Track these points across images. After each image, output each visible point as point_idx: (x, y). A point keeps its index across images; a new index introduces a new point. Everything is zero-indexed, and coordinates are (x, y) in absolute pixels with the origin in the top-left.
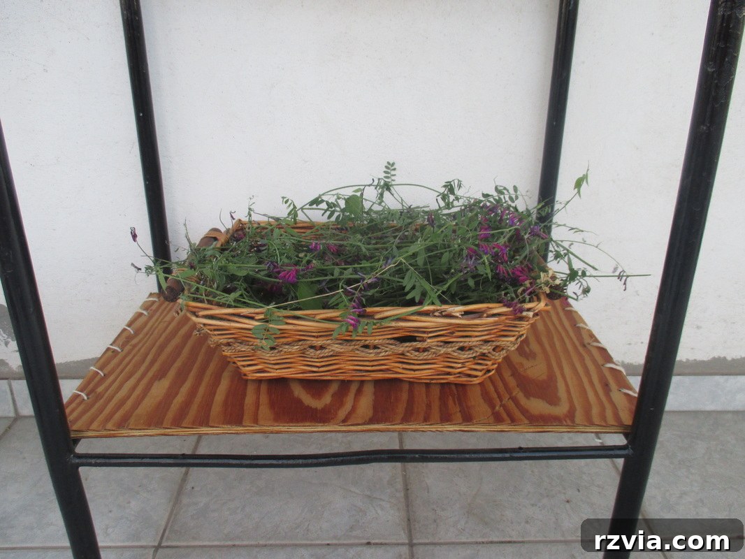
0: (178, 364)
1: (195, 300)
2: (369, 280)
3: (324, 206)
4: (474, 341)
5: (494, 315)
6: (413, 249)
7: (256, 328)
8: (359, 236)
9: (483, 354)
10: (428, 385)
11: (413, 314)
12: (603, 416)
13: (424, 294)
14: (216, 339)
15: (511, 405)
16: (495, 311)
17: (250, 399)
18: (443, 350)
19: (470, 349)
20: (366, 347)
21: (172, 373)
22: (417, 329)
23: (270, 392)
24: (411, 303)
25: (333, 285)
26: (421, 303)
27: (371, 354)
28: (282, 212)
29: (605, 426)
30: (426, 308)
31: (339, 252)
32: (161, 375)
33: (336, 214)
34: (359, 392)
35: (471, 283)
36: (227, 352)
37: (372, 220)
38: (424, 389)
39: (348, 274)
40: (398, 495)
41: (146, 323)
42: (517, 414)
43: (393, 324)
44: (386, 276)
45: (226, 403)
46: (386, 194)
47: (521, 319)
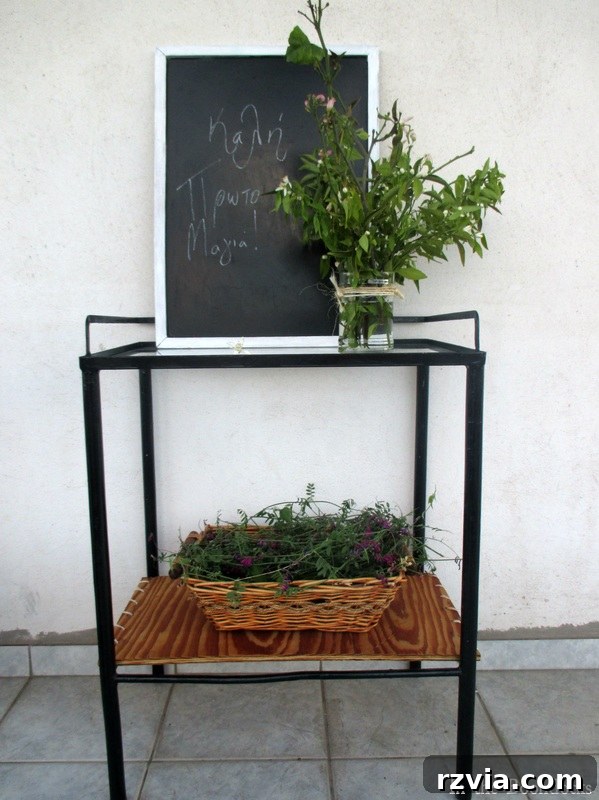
0: (172, 622)
1: (191, 576)
2: (295, 563)
3: (266, 515)
4: (359, 602)
5: (371, 585)
6: (323, 544)
7: (229, 593)
8: (289, 537)
9: (367, 611)
10: (334, 633)
11: (321, 584)
12: (444, 650)
13: (328, 572)
14: (203, 601)
15: (386, 644)
16: (371, 582)
17: (222, 642)
18: (341, 608)
19: (359, 607)
20: (295, 606)
21: (169, 627)
22: (325, 594)
23: (234, 639)
24: (321, 578)
25: (274, 567)
26: (326, 578)
27: (297, 612)
28: (238, 520)
29: (444, 656)
30: (330, 580)
31: (277, 547)
32: (162, 628)
33: (275, 521)
34: (290, 638)
35: (356, 565)
36: (208, 611)
37: (298, 525)
38: (331, 637)
39: (283, 561)
40: (321, 728)
41: (144, 598)
42: (389, 648)
43: (310, 591)
44: (306, 561)
45: (207, 645)
46: (307, 507)
47: (388, 587)
